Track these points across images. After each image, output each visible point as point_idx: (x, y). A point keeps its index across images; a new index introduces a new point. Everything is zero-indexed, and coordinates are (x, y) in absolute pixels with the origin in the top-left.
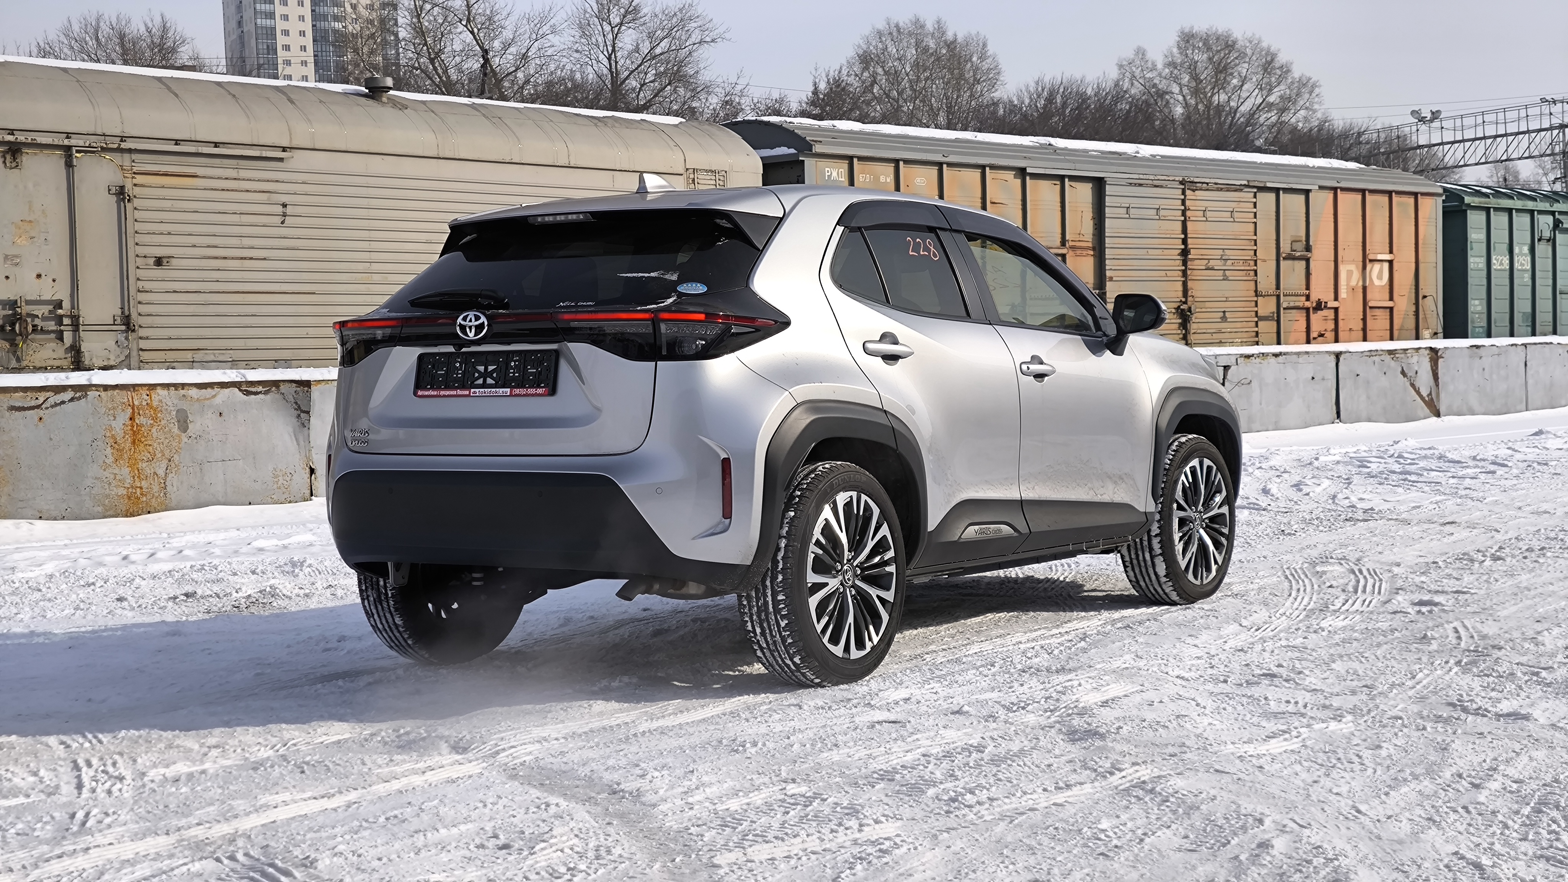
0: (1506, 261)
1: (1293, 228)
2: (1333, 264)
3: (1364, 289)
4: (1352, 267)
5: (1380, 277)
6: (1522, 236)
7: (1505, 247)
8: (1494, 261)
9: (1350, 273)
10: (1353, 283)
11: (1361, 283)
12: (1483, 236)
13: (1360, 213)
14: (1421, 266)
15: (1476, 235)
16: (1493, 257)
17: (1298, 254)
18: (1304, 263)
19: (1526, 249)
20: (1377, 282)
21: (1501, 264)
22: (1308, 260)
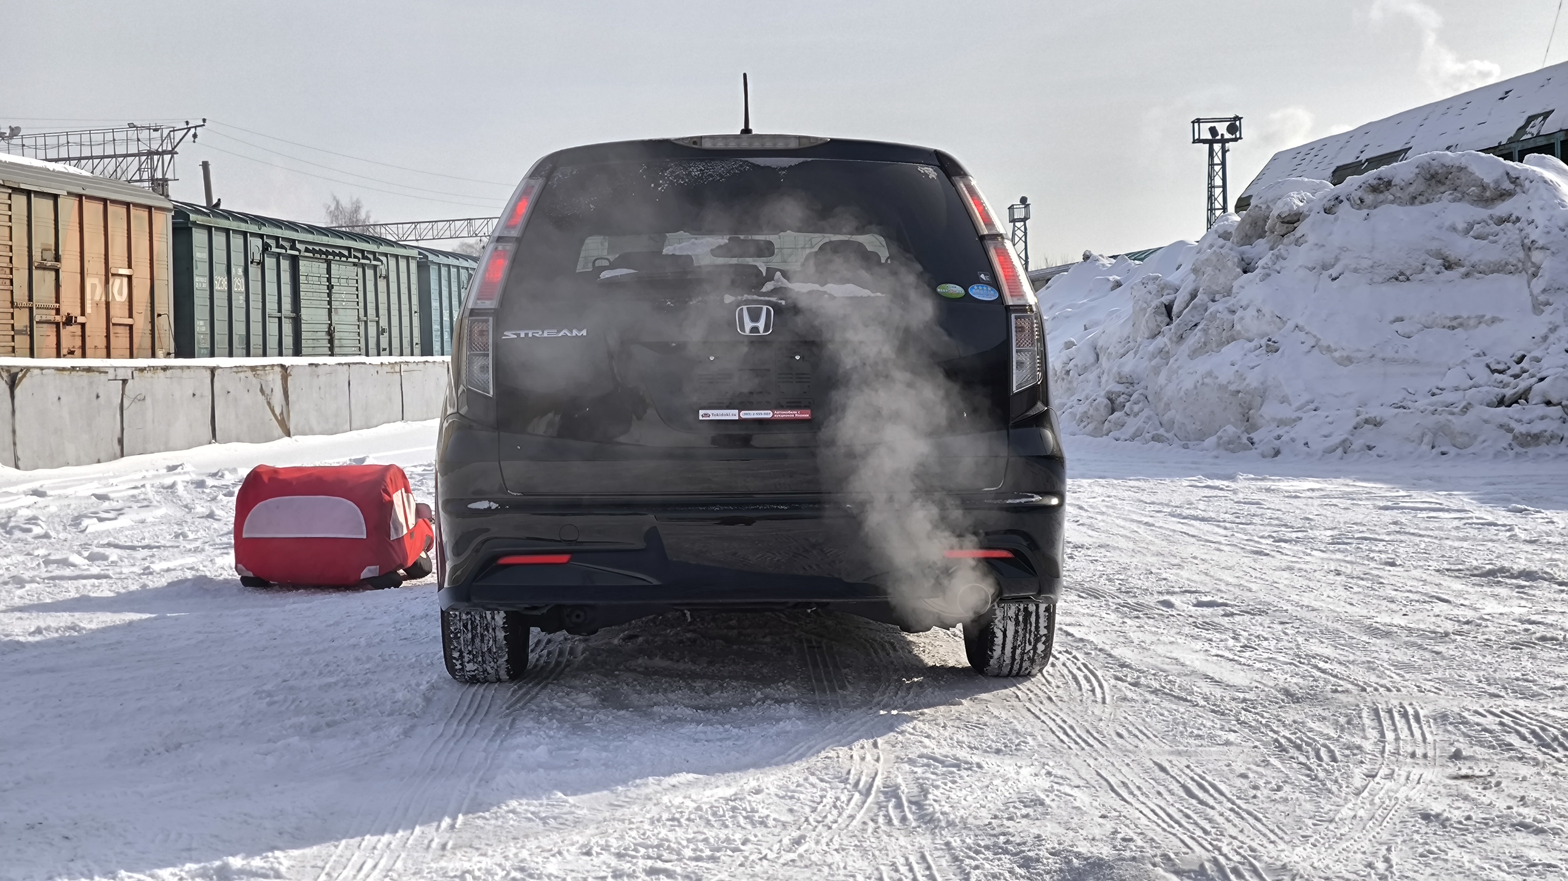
0: (225, 282)
1: (43, 237)
2: (79, 276)
3: (107, 304)
4: (96, 281)
5: (120, 293)
6: (237, 258)
7: (224, 267)
8: (215, 282)
9: (94, 286)
10: (97, 298)
11: (103, 299)
12: (205, 255)
13: (102, 224)
14: (156, 282)
15: (200, 254)
16: (215, 277)
17: (49, 264)
18: (53, 273)
19: (240, 271)
20: (118, 298)
21: (221, 285)
22: (57, 271)
